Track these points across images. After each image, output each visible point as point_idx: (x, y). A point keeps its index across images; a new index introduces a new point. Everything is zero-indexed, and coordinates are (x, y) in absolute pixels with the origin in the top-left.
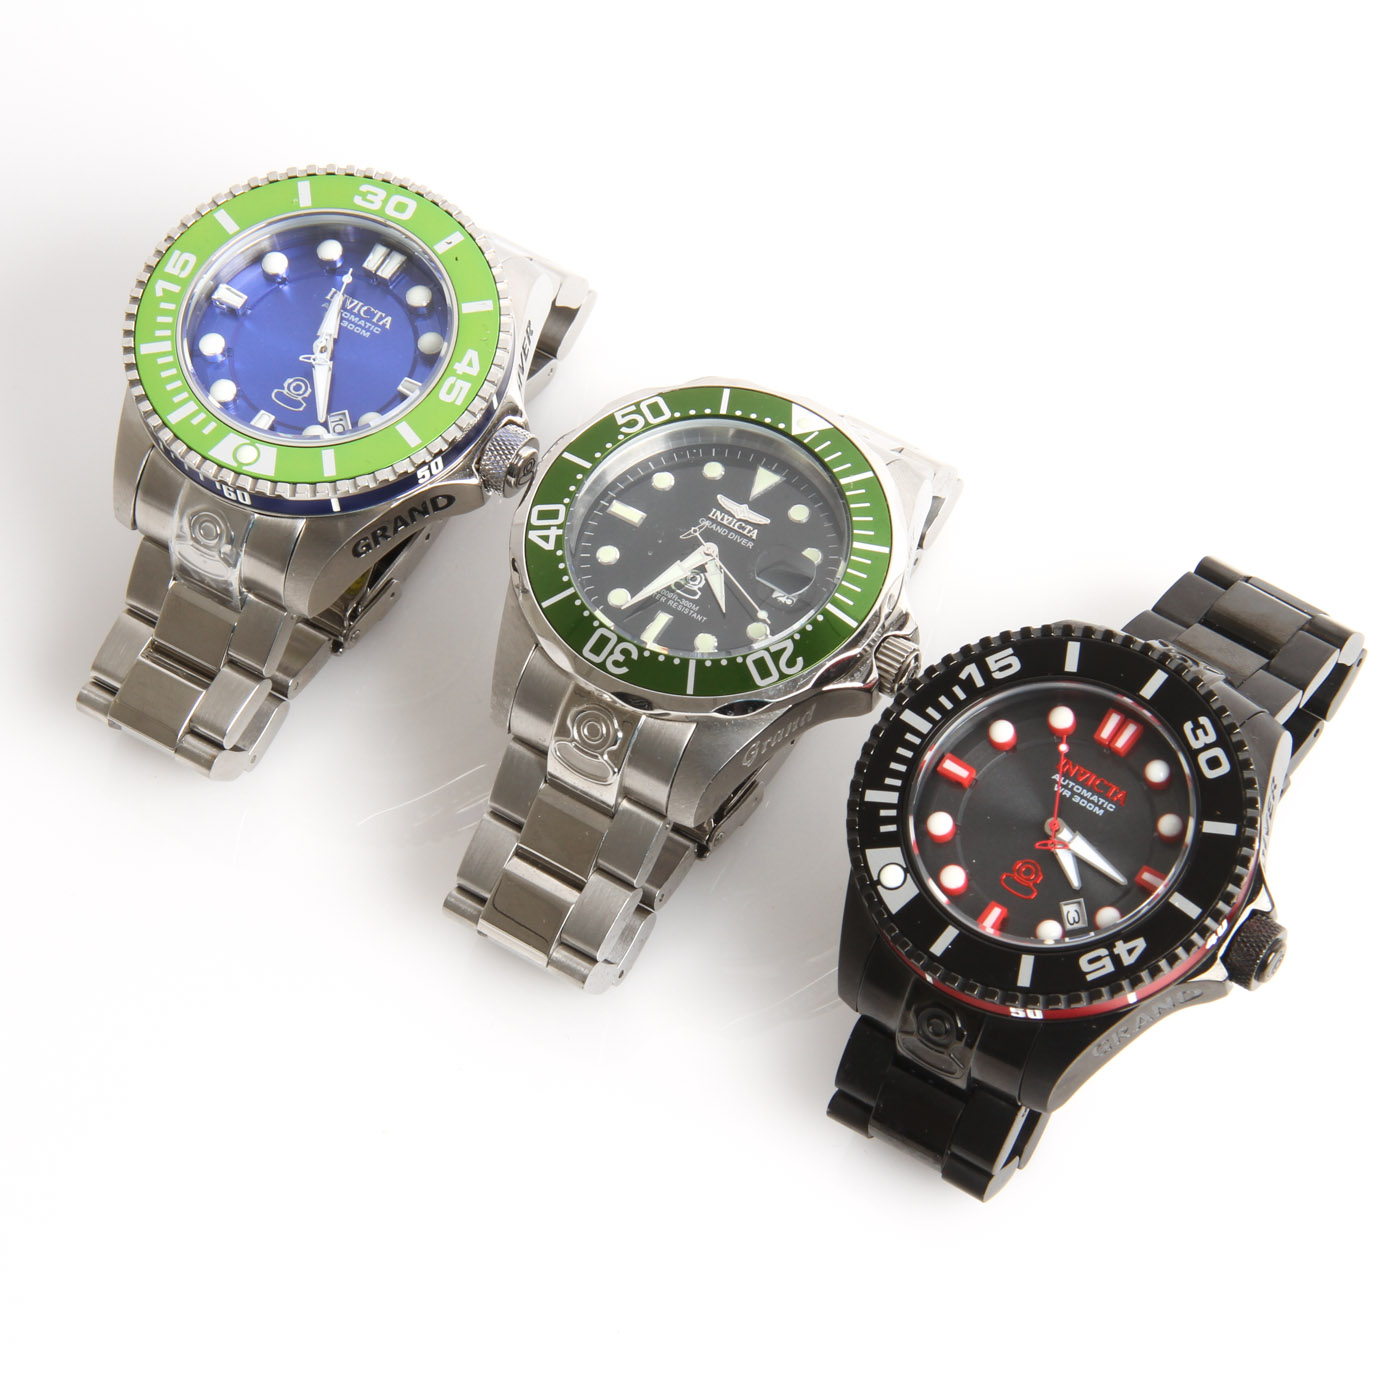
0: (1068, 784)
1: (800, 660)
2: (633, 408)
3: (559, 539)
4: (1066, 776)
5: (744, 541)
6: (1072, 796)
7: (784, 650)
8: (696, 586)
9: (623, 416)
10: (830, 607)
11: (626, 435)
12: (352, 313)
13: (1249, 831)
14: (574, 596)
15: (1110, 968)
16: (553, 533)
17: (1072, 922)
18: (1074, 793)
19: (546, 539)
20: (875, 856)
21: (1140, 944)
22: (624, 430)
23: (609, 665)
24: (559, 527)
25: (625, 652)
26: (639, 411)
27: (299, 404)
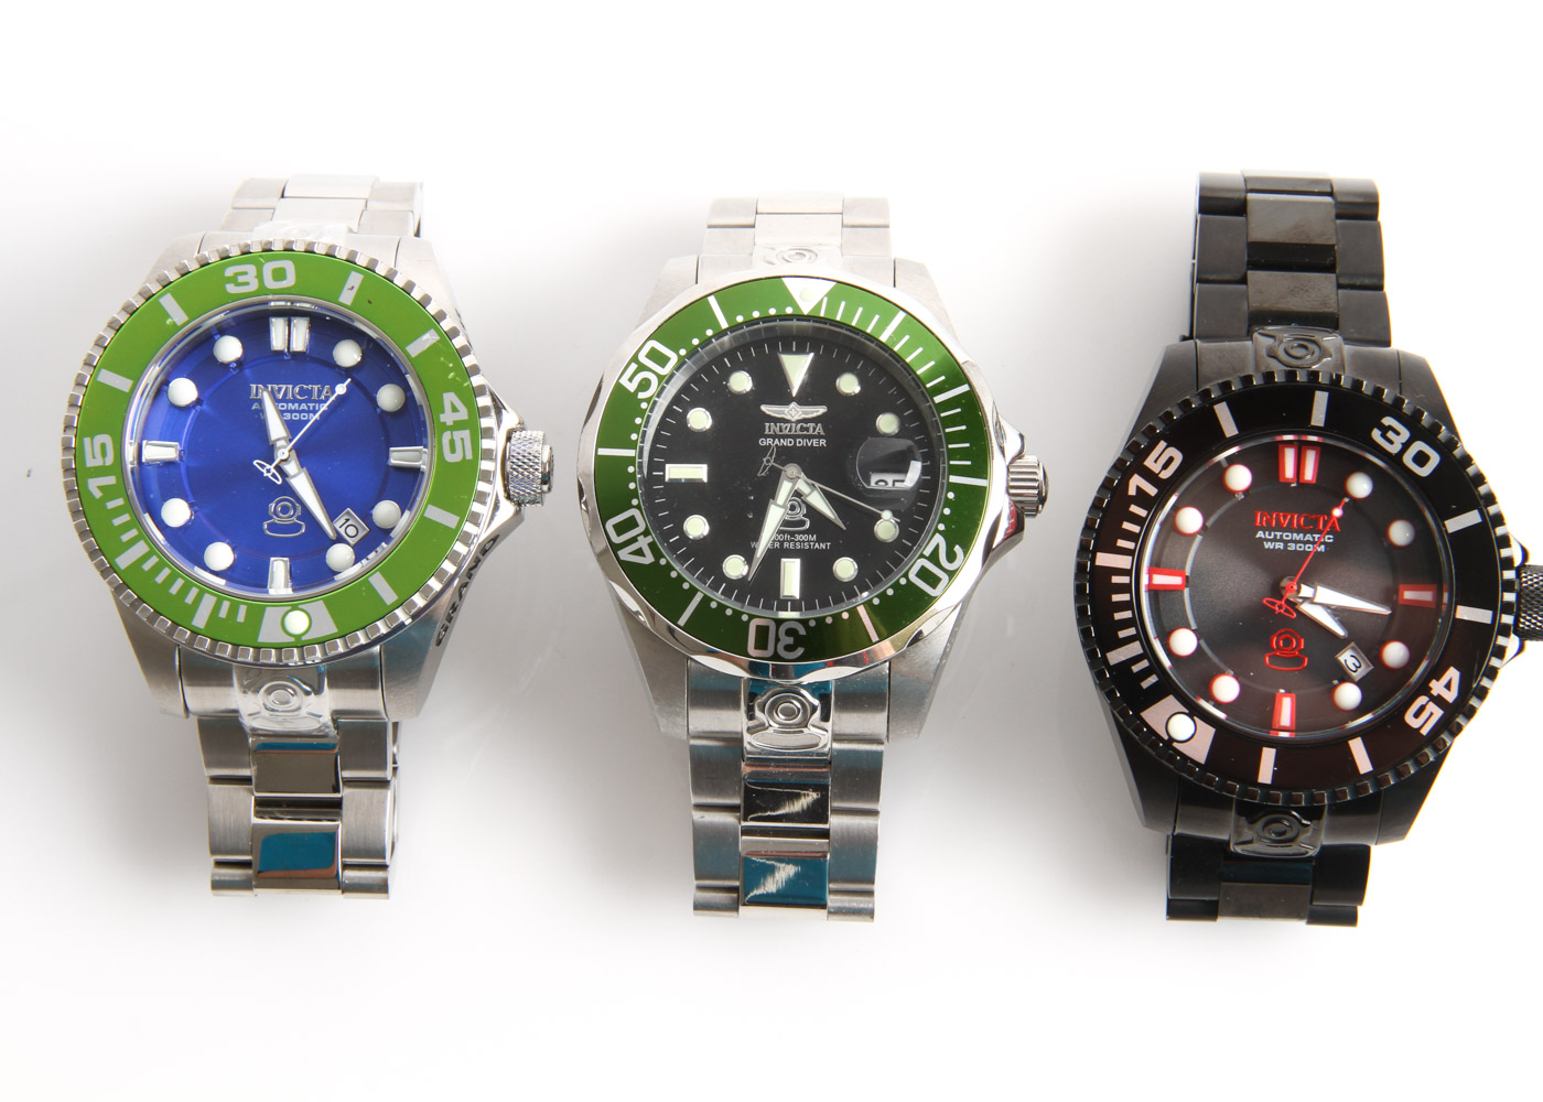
0: (1275, 536)
1: (957, 549)
2: (634, 366)
3: (652, 546)
4: (1269, 528)
5: (815, 441)
6: (1286, 546)
7: (937, 546)
8: (800, 514)
9: (631, 380)
10: (954, 479)
11: (647, 400)
12: (288, 402)
13: (1492, 510)
14: (706, 600)
15: (1438, 713)
16: (643, 543)
17: (1354, 669)
18: (1286, 543)
19: (639, 552)
20: (1154, 716)
21: (1453, 674)
22: (641, 395)
23: (782, 653)
24: (646, 533)
25: (790, 632)
26: (642, 368)
27: (296, 527)
